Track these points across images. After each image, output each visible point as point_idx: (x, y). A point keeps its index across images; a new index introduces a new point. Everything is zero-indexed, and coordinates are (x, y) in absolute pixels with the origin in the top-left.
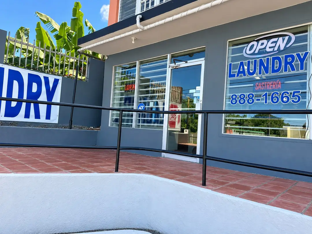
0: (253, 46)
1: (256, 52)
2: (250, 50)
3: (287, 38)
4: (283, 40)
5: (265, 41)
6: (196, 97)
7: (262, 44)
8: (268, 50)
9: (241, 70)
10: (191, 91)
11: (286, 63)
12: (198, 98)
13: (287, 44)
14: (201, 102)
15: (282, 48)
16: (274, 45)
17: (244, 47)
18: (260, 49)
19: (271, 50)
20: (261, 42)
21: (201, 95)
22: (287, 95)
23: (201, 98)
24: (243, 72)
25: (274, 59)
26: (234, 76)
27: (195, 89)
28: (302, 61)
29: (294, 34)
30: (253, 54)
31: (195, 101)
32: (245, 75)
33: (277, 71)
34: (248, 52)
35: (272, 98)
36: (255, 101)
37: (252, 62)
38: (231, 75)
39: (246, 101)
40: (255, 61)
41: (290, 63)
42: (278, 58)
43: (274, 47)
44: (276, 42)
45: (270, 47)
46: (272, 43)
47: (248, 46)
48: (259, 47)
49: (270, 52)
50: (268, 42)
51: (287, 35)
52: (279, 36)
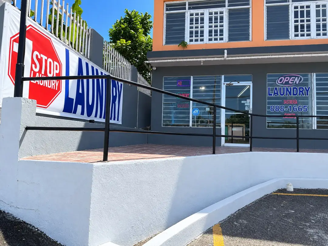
0: (282, 79)
1: (284, 83)
2: (280, 81)
3: (300, 78)
5: (289, 78)
7: (287, 79)
9: (276, 92)
10: (243, 102)
11: (300, 91)
12: (248, 106)
13: (300, 81)
14: (252, 109)
15: (297, 83)
16: (293, 80)
17: (277, 79)
18: (286, 82)
19: (292, 83)
21: (251, 105)
22: (301, 107)
23: (251, 107)
25: (294, 88)
26: (272, 95)
27: (246, 100)
28: (307, 91)
29: (303, 77)
30: (282, 84)
31: (246, 108)
32: (278, 95)
33: (295, 95)
34: (279, 82)
35: (294, 109)
36: (285, 110)
37: (282, 88)
38: (269, 95)
39: (280, 110)
40: (284, 88)
41: (302, 92)
42: (296, 88)
43: (293, 82)
44: (294, 79)
45: (291, 82)
46: (292, 79)
47: (279, 79)
48: (285, 80)
49: (291, 84)
50: (290, 78)
51: (300, 77)
52: (296, 77)
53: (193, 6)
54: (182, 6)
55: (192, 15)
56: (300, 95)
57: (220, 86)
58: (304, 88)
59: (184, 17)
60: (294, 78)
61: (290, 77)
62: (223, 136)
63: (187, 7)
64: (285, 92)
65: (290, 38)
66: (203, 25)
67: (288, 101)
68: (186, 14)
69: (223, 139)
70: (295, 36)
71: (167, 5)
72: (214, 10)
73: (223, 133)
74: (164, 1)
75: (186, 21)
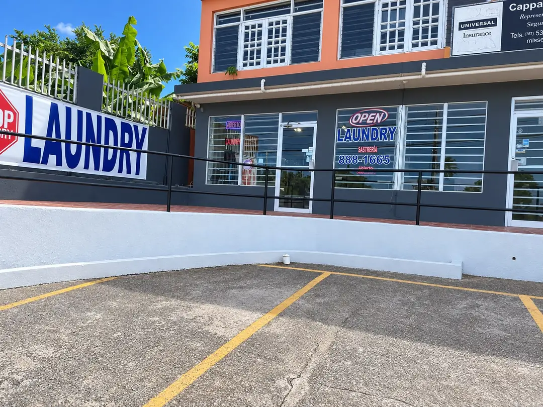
0: (358, 116)
1: (360, 122)
2: (356, 120)
3: (383, 114)
4: (380, 115)
5: (367, 115)
6: (309, 156)
7: (365, 116)
8: (368, 121)
9: (348, 136)
10: (304, 150)
11: (381, 134)
12: (310, 157)
13: (383, 118)
14: (314, 161)
15: (379, 121)
16: (373, 118)
17: (351, 117)
18: (363, 120)
19: (372, 122)
20: (364, 114)
21: (314, 154)
22: (381, 158)
23: (314, 158)
24: (350, 138)
25: (373, 129)
26: (342, 140)
27: (308, 148)
28: (392, 133)
29: (387, 112)
30: (358, 123)
31: (308, 160)
32: (351, 140)
33: (375, 139)
34: (354, 121)
35: (371, 160)
36: (358, 161)
37: (357, 130)
38: (339, 140)
39: (351, 162)
40: (359, 129)
41: (384, 134)
42: (376, 129)
43: (373, 120)
44: (375, 116)
45: (371, 120)
46: (372, 116)
47: (353, 116)
48: (362, 118)
49: (370, 123)
50: (369, 115)
51: (383, 112)
52: (377, 112)
53: (251, 14)
54: (235, 16)
55: (247, 28)
56: (381, 139)
57: (277, 129)
58: (388, 129)
59: (237, 32)
60: (375, 114)
61: (369, 113)
62: (277, 198)
63: (242, 16)
64: (361, 135)
65: (374, 53)
66: (260, 41)
67: (365, 149)
68: (240, 26)
69: (277, 201)
70: (381, 50)
71: (220, 17)
72: (274, 19)
73: (277, 194)
74: (214, 12)
75: (239, 37)
